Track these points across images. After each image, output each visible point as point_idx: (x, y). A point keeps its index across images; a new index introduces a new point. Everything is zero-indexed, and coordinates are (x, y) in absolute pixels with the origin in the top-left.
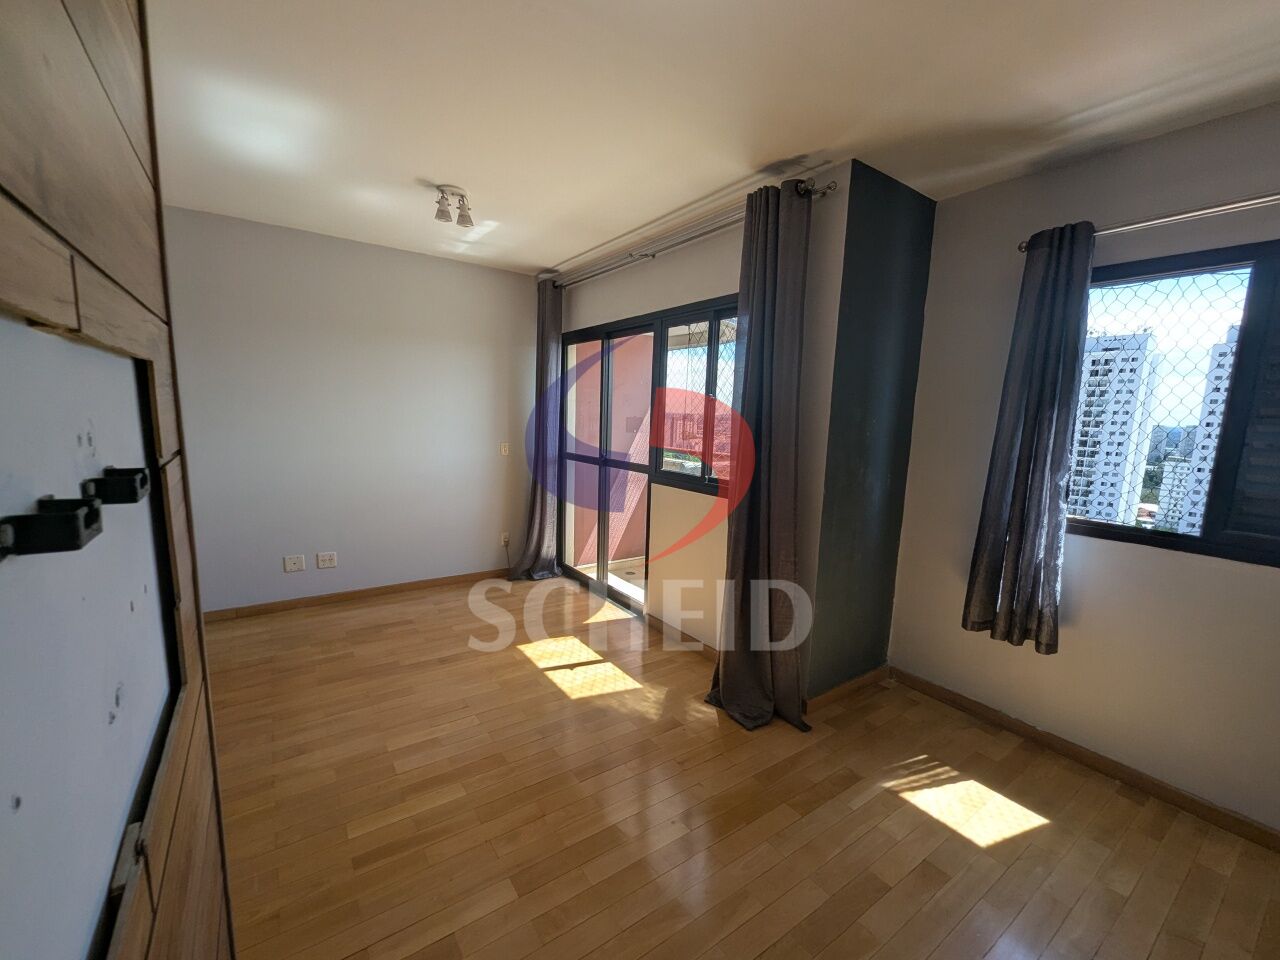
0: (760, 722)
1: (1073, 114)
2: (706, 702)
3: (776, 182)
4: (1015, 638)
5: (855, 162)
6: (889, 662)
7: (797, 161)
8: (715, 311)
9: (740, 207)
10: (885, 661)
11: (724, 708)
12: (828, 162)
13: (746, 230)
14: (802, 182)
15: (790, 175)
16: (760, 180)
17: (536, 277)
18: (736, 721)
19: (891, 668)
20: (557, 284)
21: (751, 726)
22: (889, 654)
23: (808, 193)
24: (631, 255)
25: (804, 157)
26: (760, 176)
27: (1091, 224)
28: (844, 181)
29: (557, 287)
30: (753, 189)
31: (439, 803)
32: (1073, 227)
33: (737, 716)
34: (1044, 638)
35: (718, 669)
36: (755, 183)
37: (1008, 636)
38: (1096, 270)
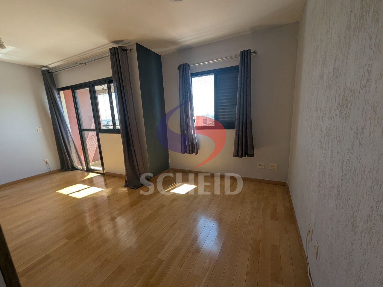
0: (138, 187)
1: (180, 39)
2: (124, 187)
3: (116, 46)
4: (191, 153)
5: (136, 43)
6: (170, 168)
7: (121, 41)
8: (108, 81)
9: (108, 52)
10: (169, 167)
11: (129, 187)
12: (129, 43)
13: (111, 59)
14: (124, 47)
15: (120, 45)
16: (112, 45)
17: (40, 69)
18: (132, 188)
19: (171, 168)
20: (50, 71)
21: (135, 188)
22: (170, 165)
23: (126, 50)
24: (77, 63)
25: (123, 40)
26: (112, 44)
27: (188, 64)
28: (135, 48)
29: (50, 73)
30: (111, 47)
31: (35, 233)
32: (185, 64)
33: (132, 187)
34: (196, 152)
35: (126, 180)
36: (111, 45)
37: (190, 153)
38: (191, 74)
